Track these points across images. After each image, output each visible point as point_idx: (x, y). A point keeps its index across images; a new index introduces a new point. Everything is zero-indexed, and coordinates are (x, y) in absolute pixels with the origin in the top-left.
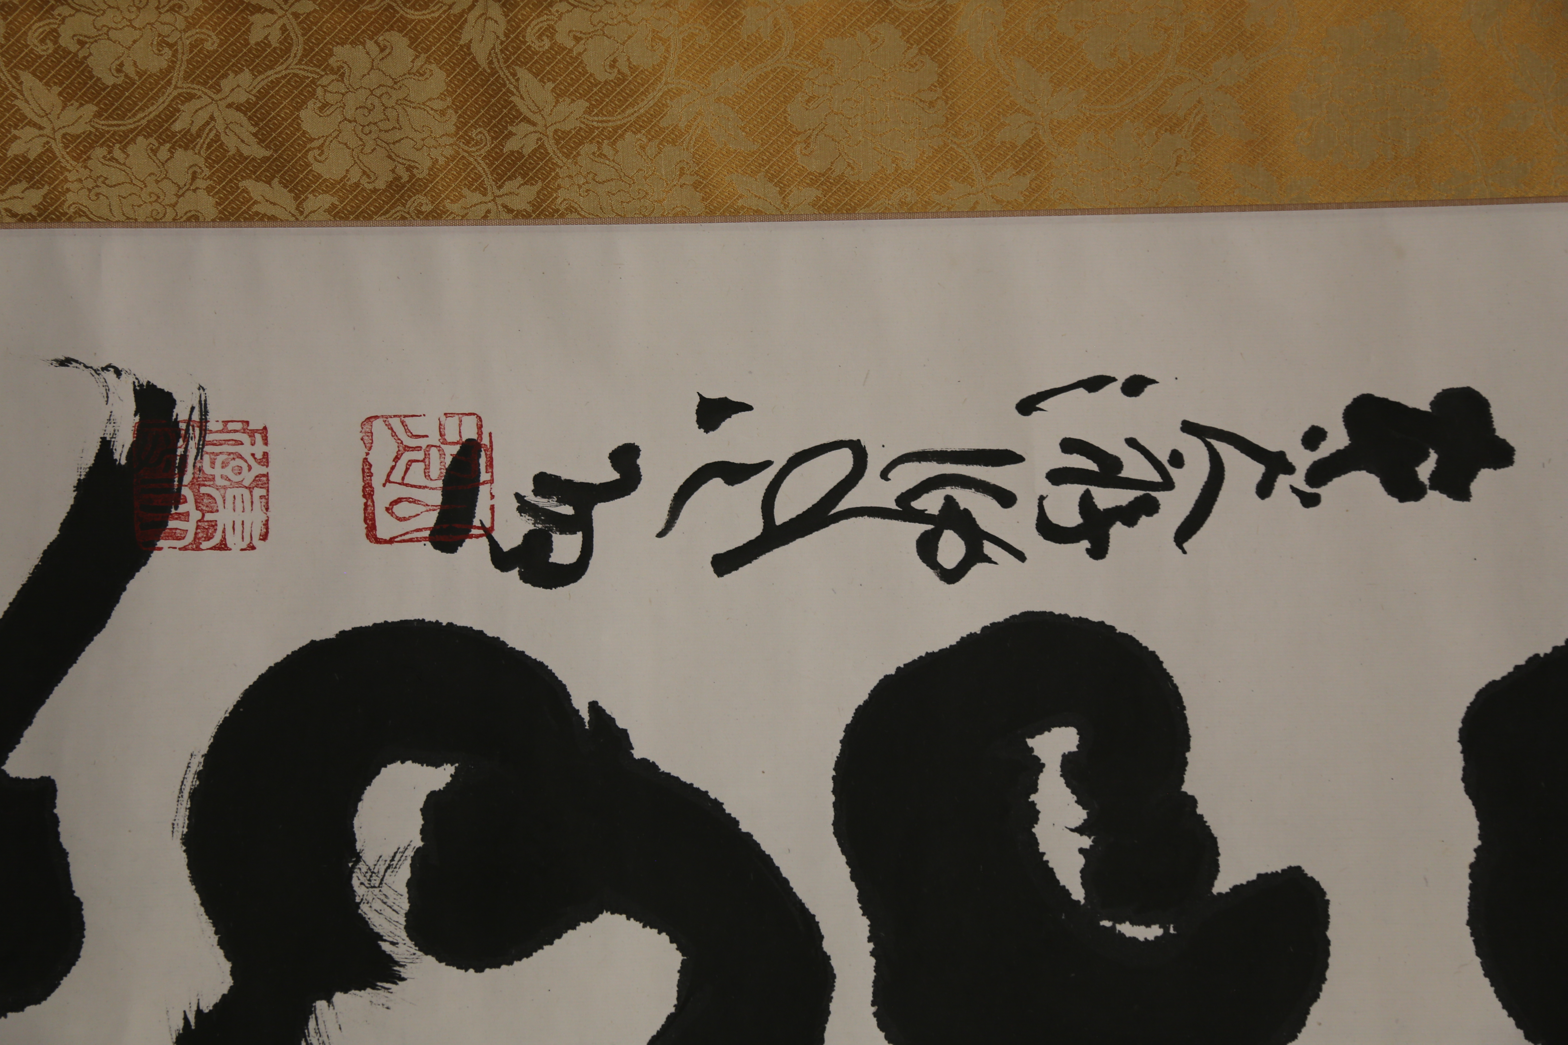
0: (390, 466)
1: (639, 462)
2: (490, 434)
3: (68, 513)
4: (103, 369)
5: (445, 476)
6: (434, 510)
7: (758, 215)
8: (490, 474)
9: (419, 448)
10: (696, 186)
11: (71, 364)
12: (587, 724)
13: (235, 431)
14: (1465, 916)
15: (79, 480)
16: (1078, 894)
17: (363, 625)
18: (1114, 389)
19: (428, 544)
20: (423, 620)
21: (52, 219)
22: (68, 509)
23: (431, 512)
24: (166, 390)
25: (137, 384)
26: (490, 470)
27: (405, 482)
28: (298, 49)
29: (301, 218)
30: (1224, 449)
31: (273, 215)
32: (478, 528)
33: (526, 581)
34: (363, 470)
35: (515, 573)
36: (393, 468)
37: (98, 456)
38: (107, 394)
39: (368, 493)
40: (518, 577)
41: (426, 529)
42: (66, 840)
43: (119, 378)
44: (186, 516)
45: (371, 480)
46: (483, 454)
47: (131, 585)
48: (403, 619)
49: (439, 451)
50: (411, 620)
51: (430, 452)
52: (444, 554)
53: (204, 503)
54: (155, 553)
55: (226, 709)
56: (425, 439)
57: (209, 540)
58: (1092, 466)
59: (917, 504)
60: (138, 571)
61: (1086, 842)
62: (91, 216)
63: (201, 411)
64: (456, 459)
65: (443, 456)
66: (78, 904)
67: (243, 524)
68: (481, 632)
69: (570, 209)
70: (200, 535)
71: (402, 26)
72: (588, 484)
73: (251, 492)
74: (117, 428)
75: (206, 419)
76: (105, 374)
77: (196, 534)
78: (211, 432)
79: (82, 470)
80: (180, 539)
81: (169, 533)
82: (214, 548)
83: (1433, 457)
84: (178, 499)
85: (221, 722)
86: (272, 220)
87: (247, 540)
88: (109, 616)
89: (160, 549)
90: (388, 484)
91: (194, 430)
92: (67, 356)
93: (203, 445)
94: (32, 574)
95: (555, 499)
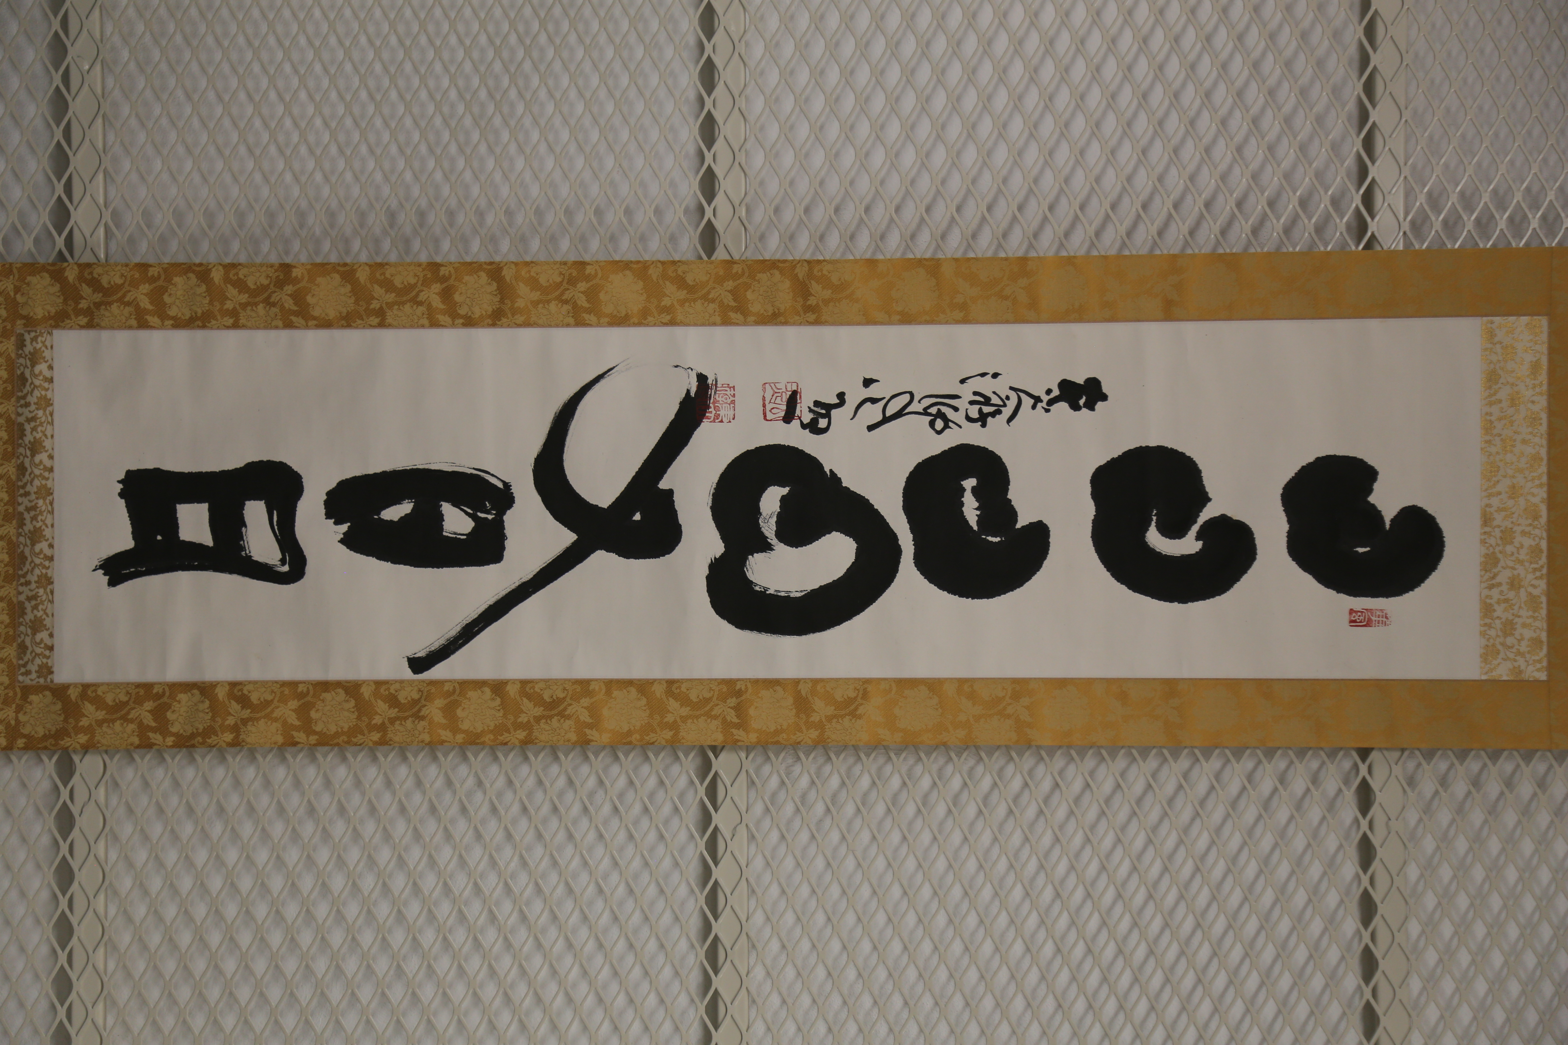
1: (845, 397)
2: (801, 389)
3: (677, 411)
7: (882, 323)
10: (863, 315)
11: (679, 367)
12: (829, 476)
13: (725, 387)
14: (1090, 535)
15: (681, 401)
16: (975, 528)
17: (763, 446)
18: (989, 376)
20: (780, 444)
21: (673, 324)
22: (677, 409)
24: (706, 375)
25: (697, 373)
28: (747, 274)
29: (746, 324)
30: (1022, 395)
32: (797, 417)
33: (811, 433)
35: (808, 430)
37: (686, 394)
38: (689, 376)
39: (764, 406)
40: (809, 432)
42: (677, 507)
43: (692, 371)
44: (711, 412)
50: (777, 444)
52: (787, 424)
53: (717, 409)
54: (702, 423)
55: (723, 469)
57: (718, 419)
58: (982, 400)
59: (929, 411)
61: (978, 513)
63: (716, 381)
66: (680, 526)
67: (727, 415)
69: (826, 322)
70: (715, 418)
71: (778, 268)
72: (830, 404)
73: (730, 405)
74: (691, 386)
75: (717, 383)
76: (688, 370)
78: (718, 387)
79: (681, 398)
80: (709, 419)
81: (706, 417)
82: (719, 422)
83: (1084, 398)
84: (709, 407)
85: (721, 473)
86: (737, 324)
87: (729, 420)
89: (704, 422)
91: (713, 387)
92: (677, 365)
93: (716, 392)
94: (665, 431)
95: (820, 408)
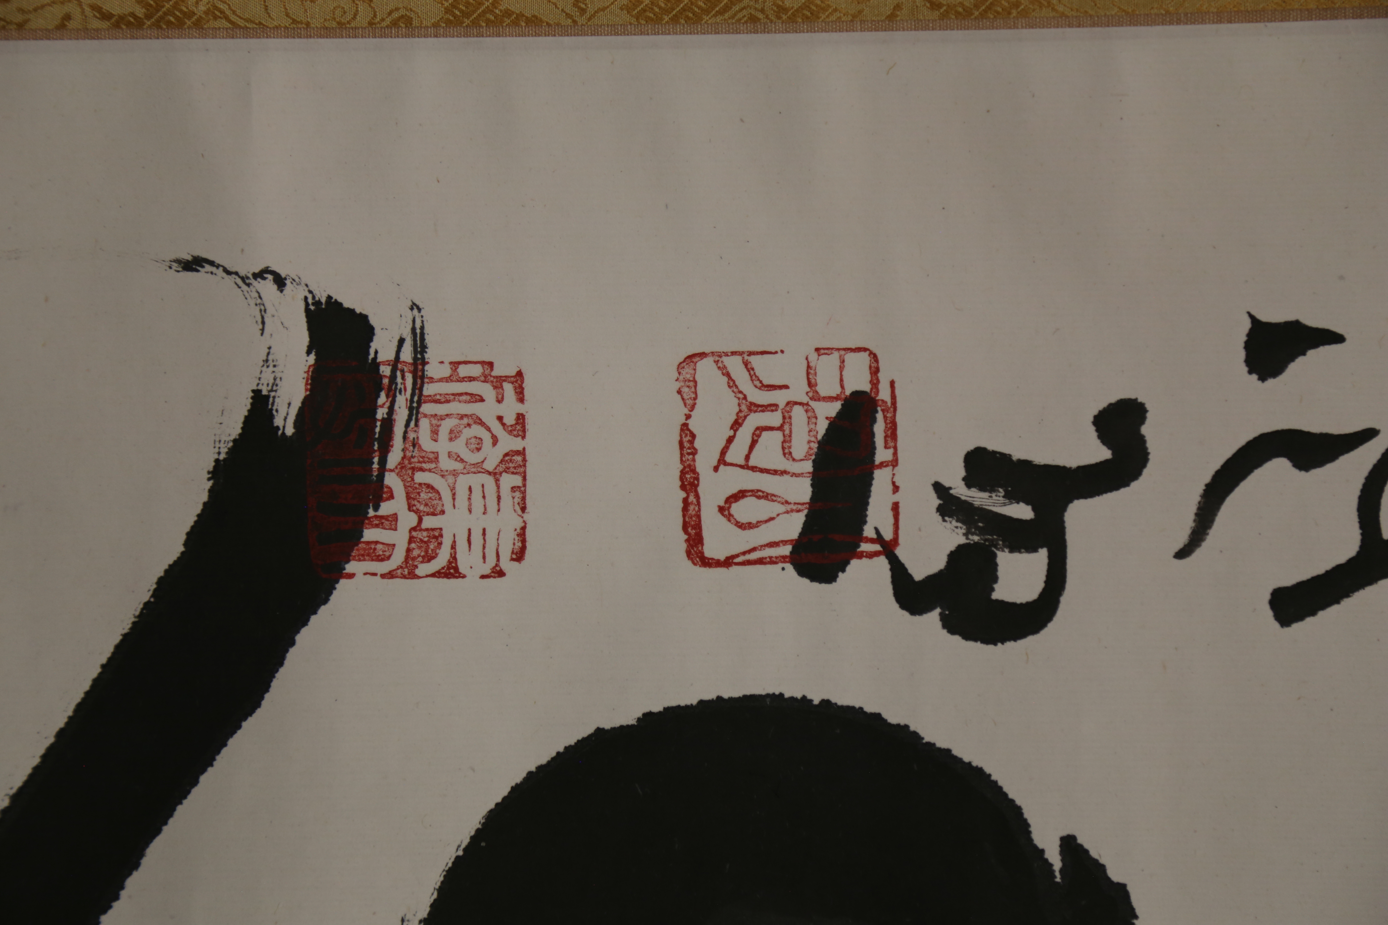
0: (726, 437)
1: (1144, 430)
2: (892, 384)
3: (198, 516)
4: (256, 276)
5: (817, 454)
6: (798, 511)
8: (891, 451)
9: (772, 407)
11: (203, 267)
12: (1057, 874)
13: (471, 379)
15: (217, 461)
17: (683, 704)
19: (789, 567)
20: (781, 695)
21: (169, 23)
22: (198, 509)
23: (794, 514)
24: (358, 311)
25: (310, 301)
26: (892, 444)
27: (751, 463)
29: (582, 20)
31: (534, 16)
32: (872, 541)
33: (952, 631)
34: (681, 443)
35: (933, 617)
36: (730, 440)
37: (248, 421)
38: (263, 317)
39: (689, 481)
40: (939, 624)
41: (785, 542)
43: (282, 291)
44: (391, 522)
45: (694, 460)
46: (880, 416)
47: (304, 637)
48: (748, 693)
49: (807, 411)
50: (760, 696)
51: (793, 414)
52: (816, 585)
53: (422, 500)
54: (343, 582)
55: (458, 843)
56: (784, 391)
57: (429, 561)
60: (315, 613)
62: (233, 18)
63: (415, 346)
64: (835, 425)
65: (814, 420)
67: (484, 533)
68: (877, 716)
70: (416, 553)
72: (1057, 467)
73: (497, 481)
74: (278, 375)
75: (423, 358)
76: (259, 285)
77: (409, 550)
78: (432, 380)
79: (222, 445)
80: (382, 560)
81: (365, 549)
82: (437, 574)
84: (380, 493)
85: (450, 865)
87: (491, 561)
88: (267, 688)
89: (351, 576)
90: (722, 467)
91: (403, 377)
92: (196, 253)
93: (419, 403)
94: (139, 616)
95: (1002, 492)
